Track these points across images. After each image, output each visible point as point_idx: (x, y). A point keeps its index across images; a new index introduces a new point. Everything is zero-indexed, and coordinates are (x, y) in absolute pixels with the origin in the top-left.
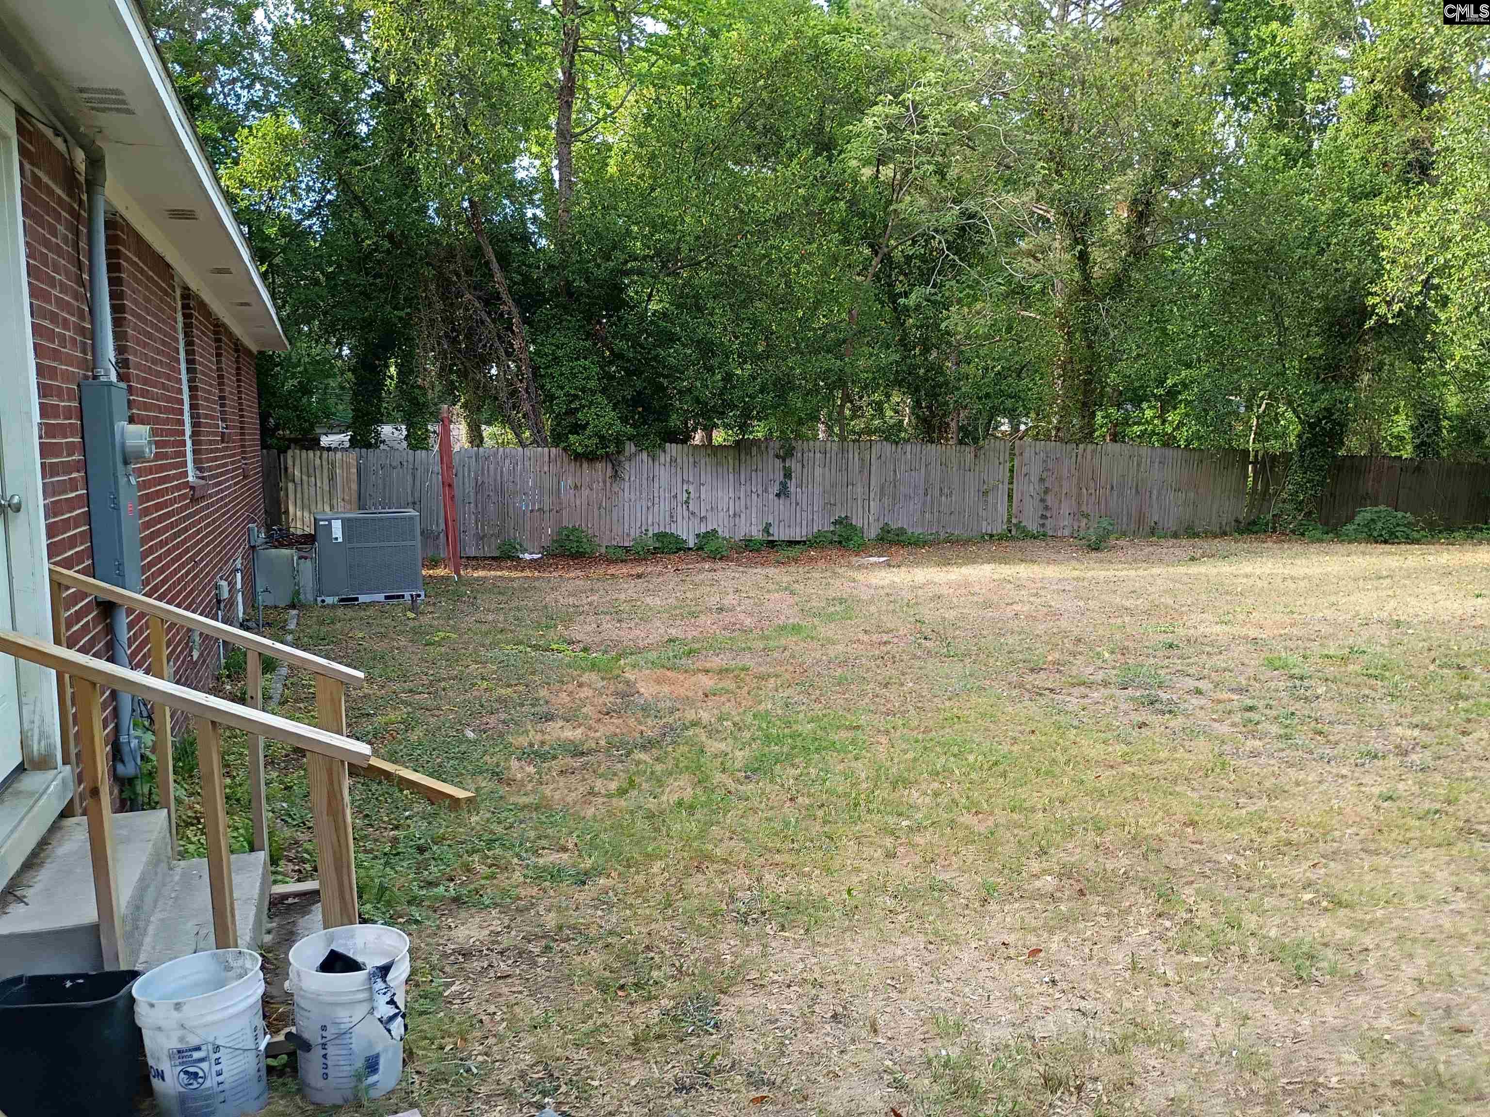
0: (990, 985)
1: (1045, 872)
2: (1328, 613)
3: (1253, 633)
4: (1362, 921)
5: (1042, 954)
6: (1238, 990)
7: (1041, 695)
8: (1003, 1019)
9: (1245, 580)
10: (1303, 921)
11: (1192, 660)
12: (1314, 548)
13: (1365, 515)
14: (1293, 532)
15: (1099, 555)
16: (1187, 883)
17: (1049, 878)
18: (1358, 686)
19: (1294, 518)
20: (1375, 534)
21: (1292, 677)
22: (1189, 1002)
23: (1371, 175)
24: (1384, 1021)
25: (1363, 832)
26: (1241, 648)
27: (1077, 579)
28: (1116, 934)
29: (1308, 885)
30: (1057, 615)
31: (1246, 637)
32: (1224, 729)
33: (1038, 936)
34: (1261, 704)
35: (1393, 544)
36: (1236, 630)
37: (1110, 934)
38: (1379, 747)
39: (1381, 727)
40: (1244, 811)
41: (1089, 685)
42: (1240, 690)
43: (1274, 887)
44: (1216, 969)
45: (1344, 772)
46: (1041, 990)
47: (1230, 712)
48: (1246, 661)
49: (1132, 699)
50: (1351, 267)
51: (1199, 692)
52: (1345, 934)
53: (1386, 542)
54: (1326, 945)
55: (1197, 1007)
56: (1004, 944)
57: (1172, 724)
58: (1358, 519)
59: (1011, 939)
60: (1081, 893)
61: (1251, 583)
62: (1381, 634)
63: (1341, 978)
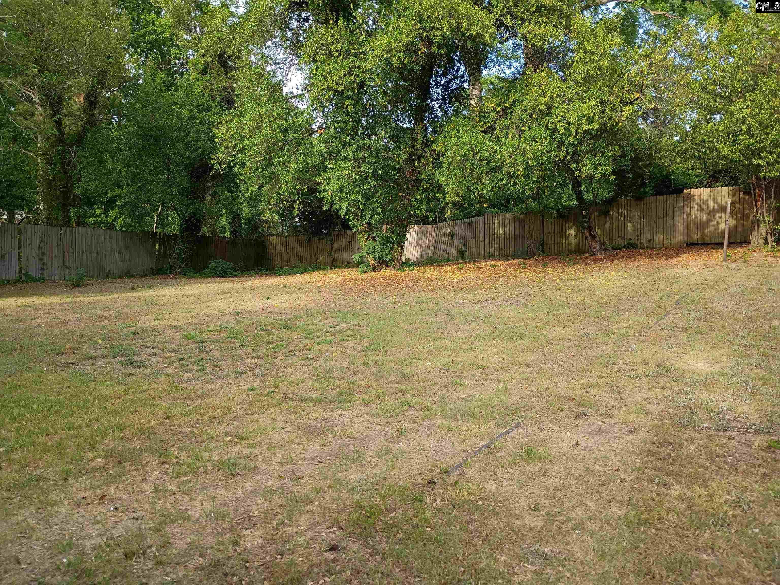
0: (81, 520)
1: (95, 457)
2: (207, 311)
3: (174, 324)
4: (253, 444)
5: (107, 497)
6: (207, 487)
7: (67, 367)
8: (94, 534)
9: (164, 298)
10: (229, 450)
11: (147, 340)
12: (192, 281)
13: (213, 264)
14: (180, 273)
15: (80, 289)
16: (172, 446)
17: (100, 460)
18: (227, 343)
19: (180, 267)
20: (218, 273)
21: (197, 342)
22: (187, 498)
23: (206, 101)
24: (270, 483)
25: (244, 406)
26: (170, 331)
27: (72, 302)
28: (143, 478)
29: (227, 434)
30: (64, 323)
31: (171, 326)
32: (171, 370)
33: (101, 489)
34: (186, 356)
35: (226, 277)
36: (165, 323)
37: (140, 478)
38: (242, 368)
39: (241, 360)
40: (191, 407)
41: (95, 358)
42: (175, 351)
43: (213, 438)
44: (195, 481)
45: (230, 382)
46: (111, 515)
47: (172, 362)
48: (175, 337)
49: (120, 363)
50: (200, 144)
51: (155, 354)
52: (246, 451)
53: (223, 277)
54: (240, 458)
55: (191, 500)
56: (83, 498)
57: (145, 372)
58: (210, 266)
59: (87, 494)
60: (120, 463)
61: (167, 299)
62: (231, 318)
63: (249, 470)
